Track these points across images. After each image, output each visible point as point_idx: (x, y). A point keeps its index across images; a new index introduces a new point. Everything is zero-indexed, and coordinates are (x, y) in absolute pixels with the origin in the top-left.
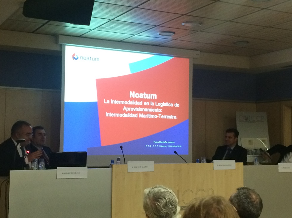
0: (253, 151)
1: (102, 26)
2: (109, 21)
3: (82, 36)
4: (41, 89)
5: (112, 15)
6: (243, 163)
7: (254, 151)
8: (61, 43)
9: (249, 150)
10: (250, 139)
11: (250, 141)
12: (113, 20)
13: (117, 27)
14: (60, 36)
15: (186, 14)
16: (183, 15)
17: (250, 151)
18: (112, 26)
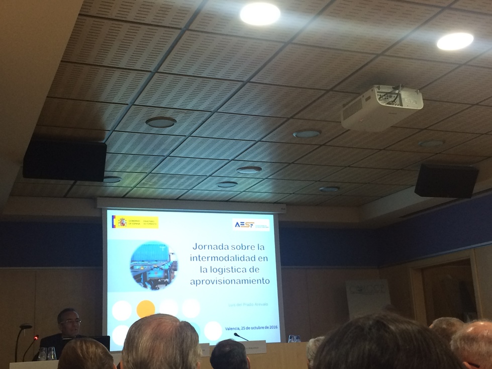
1: (143, 181)
2: (147, 175)
3: (126, 196)
4: (82, 268)
8: (100, 207)
12: (151, 173)
14: (98, 198)
15: (233, 160)
16: (230, 161)
18: (154, 180)
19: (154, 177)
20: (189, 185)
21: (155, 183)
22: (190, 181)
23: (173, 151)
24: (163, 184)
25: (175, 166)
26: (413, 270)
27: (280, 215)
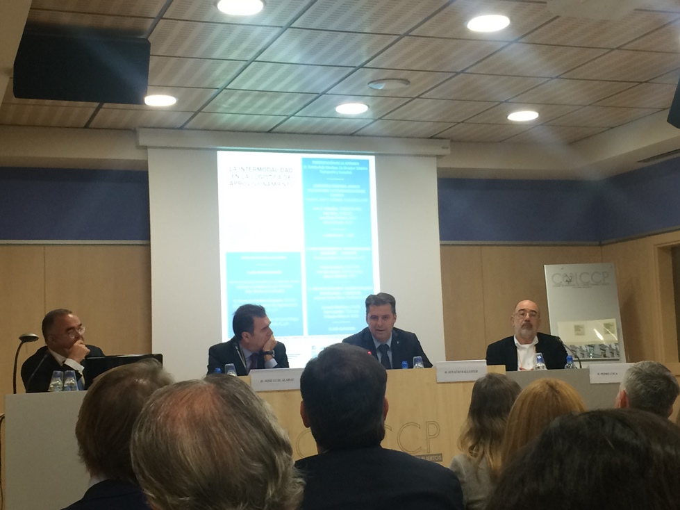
0: (584, 348)
2: (219, 92)
3: (187, 126)
6: (504, 366)
7: (588, 348)
8: (144, 145)
9: (577, 348)
10: (578, 323)
11: (578, 328)
12: (225, 88)
13: (243, 103)
14: (141, 130)
15: (362, 66)
16: (357, 68)
17: (578, 350)
18: (231, 100)
19: (231, 95)
20: (289, 109)
21: (233, 105)
22: (291, 103)
23: (261, 52)
24: (246, 107)
25: (266, 77)
26: (659, 248)
27: (439, 157)
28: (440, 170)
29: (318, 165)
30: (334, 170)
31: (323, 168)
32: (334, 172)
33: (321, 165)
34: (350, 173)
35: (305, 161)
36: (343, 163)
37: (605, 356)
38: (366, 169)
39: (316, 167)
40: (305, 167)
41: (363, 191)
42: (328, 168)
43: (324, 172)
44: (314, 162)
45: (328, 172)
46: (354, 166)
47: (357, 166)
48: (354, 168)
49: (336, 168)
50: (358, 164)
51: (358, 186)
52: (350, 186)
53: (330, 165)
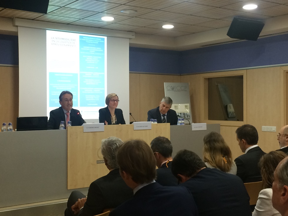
1: (54, 12)
2: (60, 8)
3: (34, 19)
5: (63, 4)
6: (170, 123)
12: (64, 7)
13: (66, 13)
14: (15, 19)
15: (124, 4)
16: (122, 5)
18: (62, 11)
19: (64, 9)
26: (204, 78)
27: (130, 39)
28: (130, 44)
29: (85, 39)
30: (92, 41)
31: (87, 40)
32: (92, 42)
33: (87, 39)
34: (97, 43)
35: (81, 37)
36: (95, 39)
37: (185, 117)
38: (104, 42)
39: (84, 40)
40: (81, 39)
41: (102, 51)
42: (89, 40)
43: (88, 42)
44: (84, 38)
45: (89, 42)
46: (99, 40)
47: (100, 40)
48: (99, 41)
49: (92, 40)
50: (100, 39)
51: (100, 48)
52: (97, 48)
53: (90, 39)
